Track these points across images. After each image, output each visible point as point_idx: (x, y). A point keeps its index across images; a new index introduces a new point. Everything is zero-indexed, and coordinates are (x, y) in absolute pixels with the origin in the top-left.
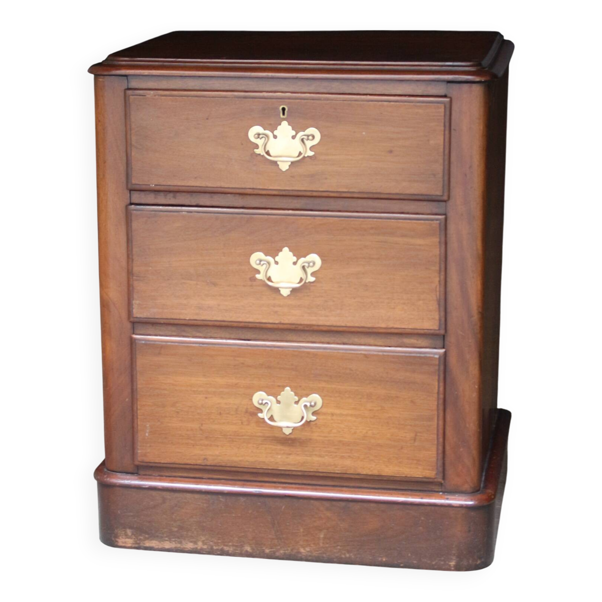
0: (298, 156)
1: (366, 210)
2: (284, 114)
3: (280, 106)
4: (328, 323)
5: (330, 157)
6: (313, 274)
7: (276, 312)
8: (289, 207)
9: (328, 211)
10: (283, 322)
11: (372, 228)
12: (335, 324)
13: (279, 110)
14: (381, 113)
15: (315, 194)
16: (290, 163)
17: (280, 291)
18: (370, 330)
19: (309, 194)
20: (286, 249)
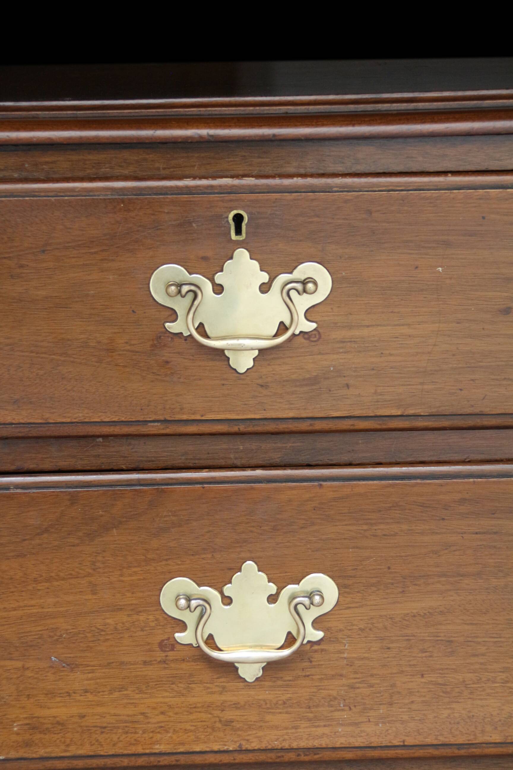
0: (276, 335)
1: (444, 458)
2: (238, 231)
3: (230, 212)
4: (359, 742)
5: (356, 333)
6: (317, 623)
7: (228, 723)
8: (254, 462)
9: (350, 465)
10: (246, 746)
11: (462, 501)
12: (375, 741)
13: (228, 221)
14: (484, 218)
15: (319, 425)
16: (256, 353)
17: (237, 669)
18: (462, 752)
19: (304, 426)
20: (250, 566)
